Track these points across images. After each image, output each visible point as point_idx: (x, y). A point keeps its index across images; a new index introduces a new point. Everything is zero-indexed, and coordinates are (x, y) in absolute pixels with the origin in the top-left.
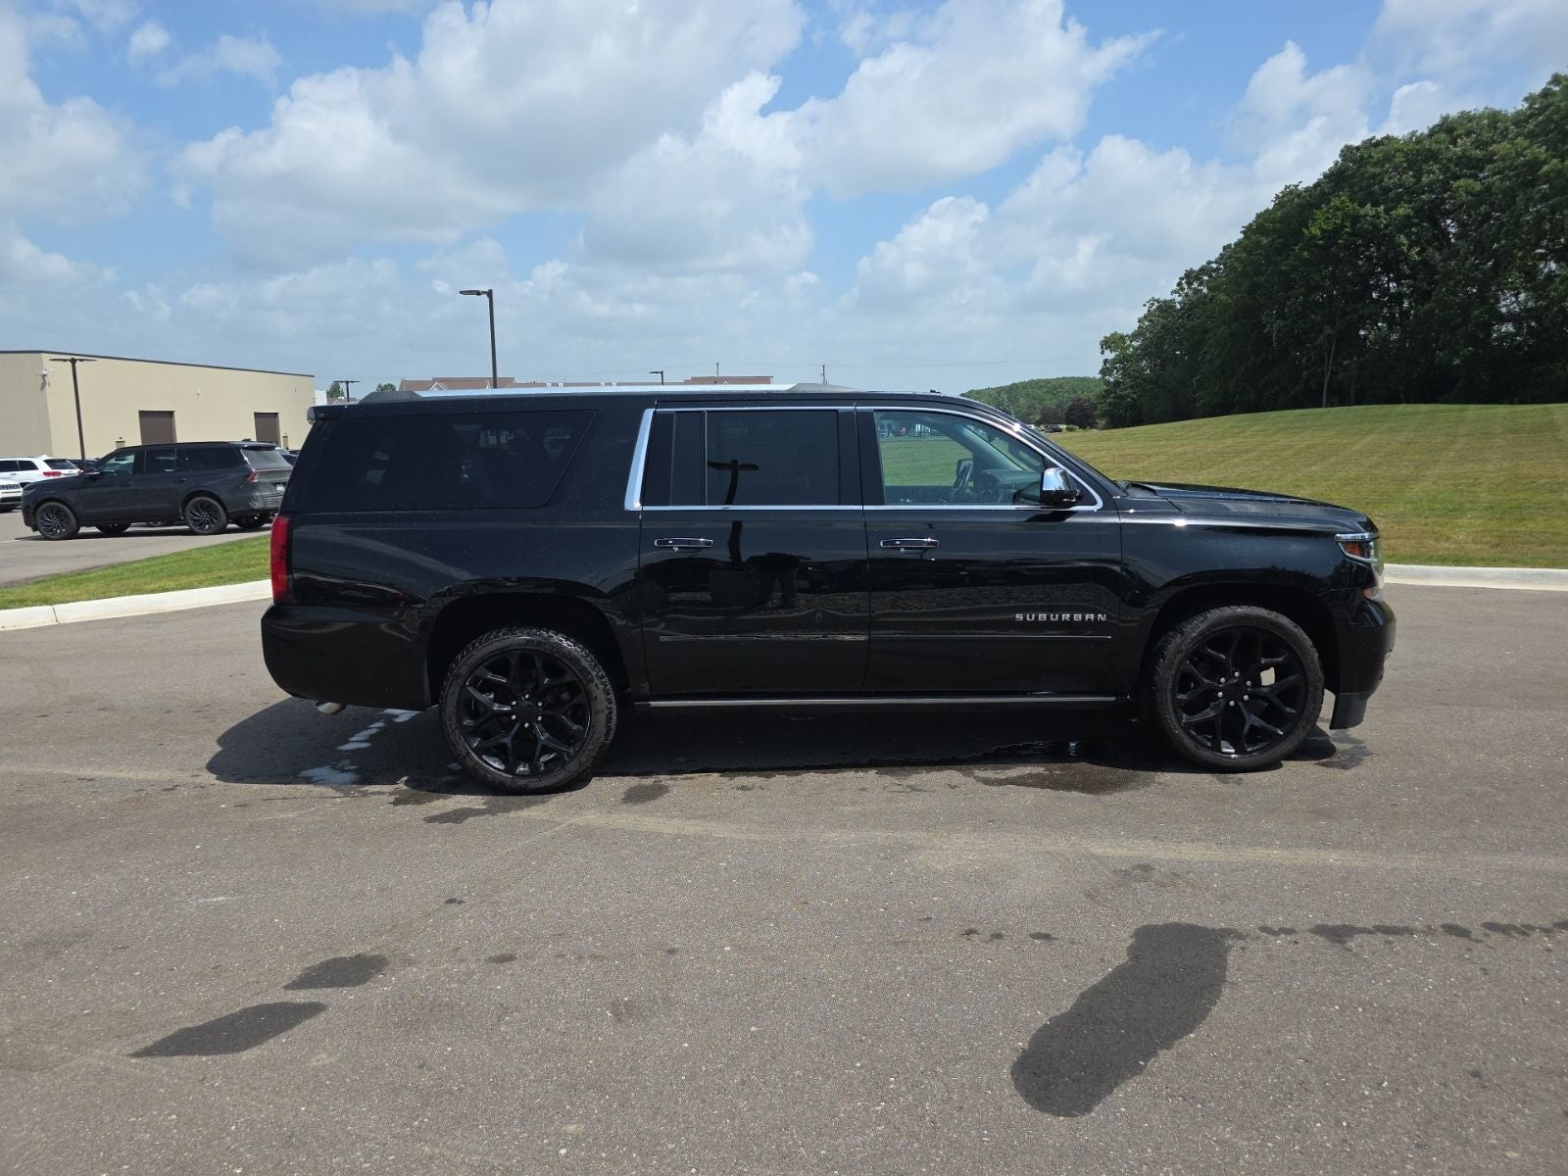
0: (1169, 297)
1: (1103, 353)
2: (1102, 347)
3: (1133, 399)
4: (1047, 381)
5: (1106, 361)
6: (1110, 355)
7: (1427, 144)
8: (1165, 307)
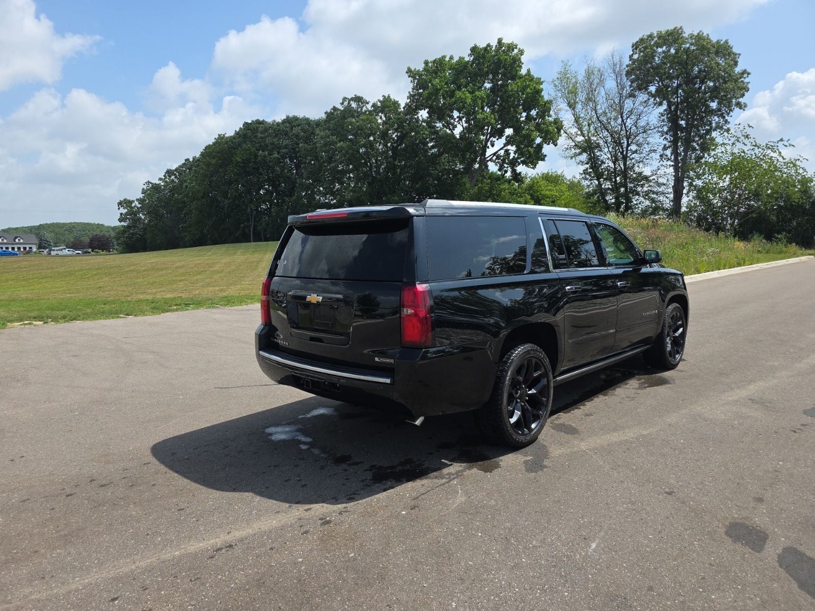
0: (158, 182)
1: (119, 209)
2: (118, 205)
3: (140, 235)
4: (64, 224)
5: (121, 214)
6: (124, 211)
7: (282, 127)
8: (155, 188)
